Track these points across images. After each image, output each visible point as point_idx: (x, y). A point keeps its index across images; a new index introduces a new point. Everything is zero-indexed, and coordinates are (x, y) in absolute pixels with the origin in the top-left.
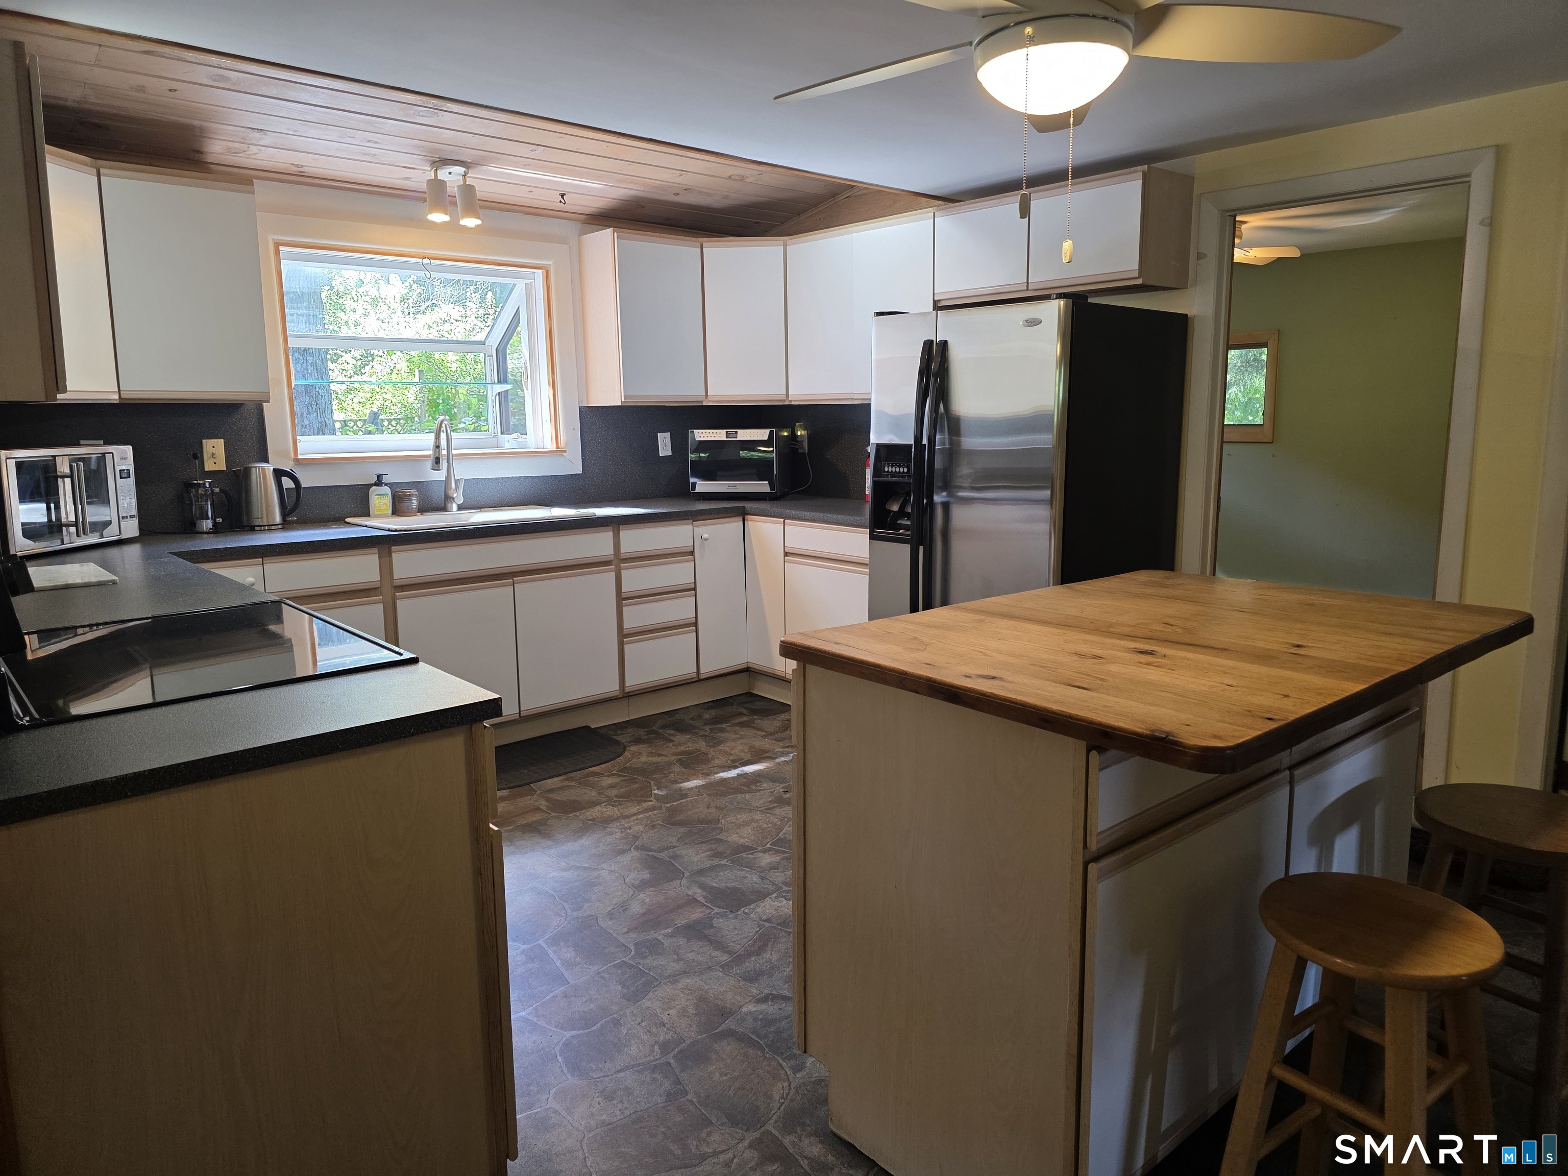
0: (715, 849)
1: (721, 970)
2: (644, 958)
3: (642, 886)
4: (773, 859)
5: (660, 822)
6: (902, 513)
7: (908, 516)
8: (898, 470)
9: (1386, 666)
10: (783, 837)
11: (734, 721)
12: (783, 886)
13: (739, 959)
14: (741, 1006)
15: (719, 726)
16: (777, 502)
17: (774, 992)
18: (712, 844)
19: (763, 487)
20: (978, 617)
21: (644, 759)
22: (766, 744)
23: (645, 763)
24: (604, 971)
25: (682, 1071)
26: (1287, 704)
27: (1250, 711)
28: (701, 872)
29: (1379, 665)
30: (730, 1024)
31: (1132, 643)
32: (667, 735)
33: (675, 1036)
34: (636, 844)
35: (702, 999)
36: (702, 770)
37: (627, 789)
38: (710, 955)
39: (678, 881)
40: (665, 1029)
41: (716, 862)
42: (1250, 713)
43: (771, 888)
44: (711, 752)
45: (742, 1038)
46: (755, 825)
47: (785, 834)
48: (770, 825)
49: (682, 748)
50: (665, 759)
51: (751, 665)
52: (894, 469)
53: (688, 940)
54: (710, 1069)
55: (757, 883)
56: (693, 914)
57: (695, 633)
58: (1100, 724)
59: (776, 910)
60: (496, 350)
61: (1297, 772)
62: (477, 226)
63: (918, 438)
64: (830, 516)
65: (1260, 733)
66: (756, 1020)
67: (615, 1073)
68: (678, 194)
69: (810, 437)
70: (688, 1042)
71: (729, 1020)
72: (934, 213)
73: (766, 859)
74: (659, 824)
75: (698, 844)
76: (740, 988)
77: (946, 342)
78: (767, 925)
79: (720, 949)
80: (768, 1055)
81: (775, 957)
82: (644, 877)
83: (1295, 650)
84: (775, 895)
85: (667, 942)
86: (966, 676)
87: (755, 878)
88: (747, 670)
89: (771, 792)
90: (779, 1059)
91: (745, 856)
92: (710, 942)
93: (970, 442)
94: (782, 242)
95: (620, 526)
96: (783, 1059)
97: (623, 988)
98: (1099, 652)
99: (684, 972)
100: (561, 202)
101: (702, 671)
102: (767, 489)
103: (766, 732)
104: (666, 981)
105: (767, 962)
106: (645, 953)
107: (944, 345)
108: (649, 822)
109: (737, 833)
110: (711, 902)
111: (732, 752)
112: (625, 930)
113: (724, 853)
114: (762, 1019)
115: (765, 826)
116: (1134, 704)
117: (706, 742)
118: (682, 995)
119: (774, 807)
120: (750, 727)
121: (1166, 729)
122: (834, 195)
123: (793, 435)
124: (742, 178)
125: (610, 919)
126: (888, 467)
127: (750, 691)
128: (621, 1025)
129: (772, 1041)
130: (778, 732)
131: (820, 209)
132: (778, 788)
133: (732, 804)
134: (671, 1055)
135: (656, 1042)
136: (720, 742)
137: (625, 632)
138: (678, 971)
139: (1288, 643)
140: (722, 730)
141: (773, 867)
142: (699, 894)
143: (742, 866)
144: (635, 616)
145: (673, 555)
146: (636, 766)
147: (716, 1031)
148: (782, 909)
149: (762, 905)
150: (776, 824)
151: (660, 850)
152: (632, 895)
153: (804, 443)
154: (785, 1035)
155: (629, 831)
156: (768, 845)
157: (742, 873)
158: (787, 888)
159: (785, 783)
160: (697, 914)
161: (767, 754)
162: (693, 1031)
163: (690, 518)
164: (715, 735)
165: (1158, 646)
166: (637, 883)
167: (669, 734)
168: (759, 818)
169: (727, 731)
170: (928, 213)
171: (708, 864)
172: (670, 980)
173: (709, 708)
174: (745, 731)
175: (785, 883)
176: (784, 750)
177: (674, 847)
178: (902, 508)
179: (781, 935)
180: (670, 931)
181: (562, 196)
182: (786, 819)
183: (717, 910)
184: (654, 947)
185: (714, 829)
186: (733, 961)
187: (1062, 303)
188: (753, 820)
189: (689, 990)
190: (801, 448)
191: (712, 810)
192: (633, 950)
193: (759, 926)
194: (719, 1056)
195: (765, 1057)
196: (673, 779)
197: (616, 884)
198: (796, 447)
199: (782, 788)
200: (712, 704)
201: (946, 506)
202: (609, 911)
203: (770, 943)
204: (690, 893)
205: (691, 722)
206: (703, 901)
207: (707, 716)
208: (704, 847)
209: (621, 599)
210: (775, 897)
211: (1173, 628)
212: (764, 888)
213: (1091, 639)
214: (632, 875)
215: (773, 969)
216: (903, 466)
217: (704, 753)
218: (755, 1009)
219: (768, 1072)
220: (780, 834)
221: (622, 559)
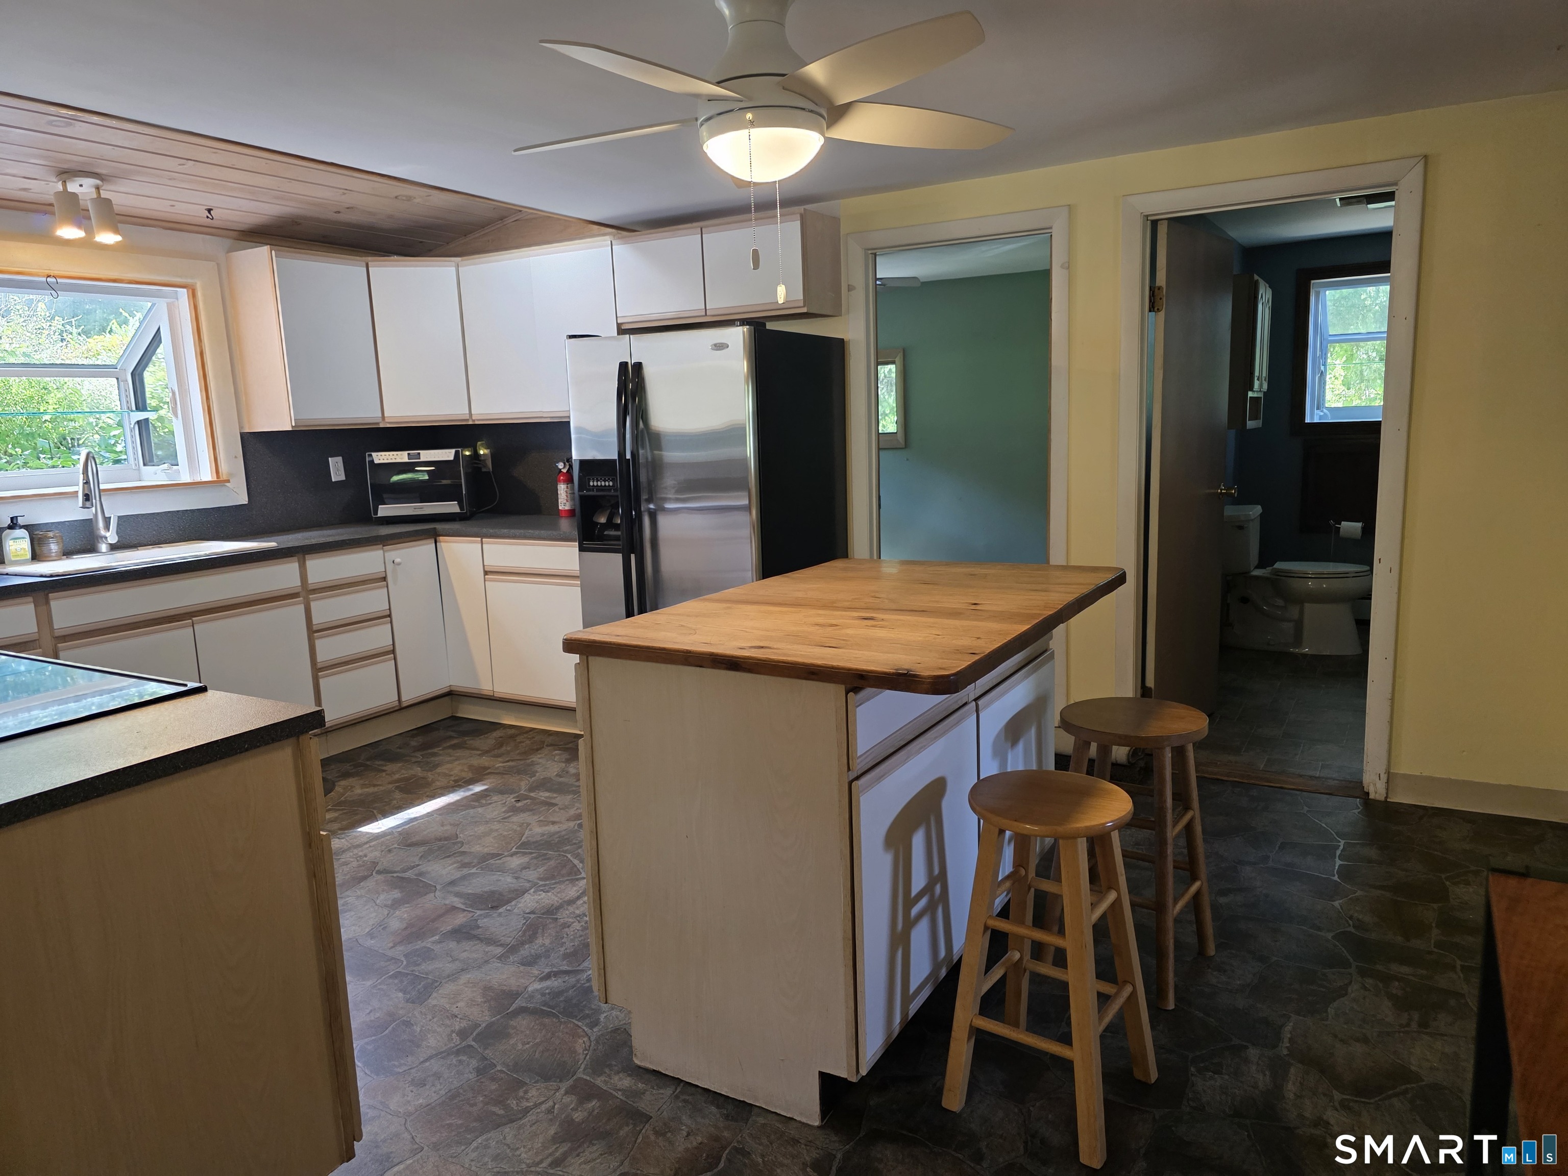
0: (461, 861)
1: (499, 961)
2: (419, 965)
3: (395, 905)
4: (522, 861)
5: (396, 846)
6: (610, 524)
7: (617, 527)
8: (603, 484)
9: (1038, 612)
10: (526, 840)
11: (445, 745)
12: (539, 882)
13: (513, 949)
14: (526, 987)
15: (430, 751)
16: (467, 522)
17: (554, 970)
18: (457, 857)
19: (452, 507)
20: (725, 605)
21: (359, 791)
22: (485, 761)
23: (361, 795)
24: (380, 984)
25: (485, 1049)
26: (981, 643)
27: (958, 650)
28: (453, 883)
29: (1034, 612)
30: (519, 1003)
31: (855, 613)
32: (376, 766)
33: (470, 1023)
34: (376, 869)
35: (487, 989)
36: (425, 793)
37: (349, 821)
38: (484, 951)
39: (432, 895)
40: (458, 1020)
41: (465, 871)
42: (958, 651)
43: (528, 885)
44: (430, 776)
45: (534, 1012)
46: (495, 834)
47: (527, 838)
48: (510, 832)
49: (397, 776)
50: (382, 788)
51: (453, 689)
52: (599, 483)
53: (458, 942)
54: (512, 1042)
55: (512, 884)
56: (456, 920)
57: (393, 661)
58: (857, 670)
59: (537, 902)
60: (132, 374)
61: (980, 702)
62: (117, 243)
63: (621, 454)
64: (532, 532)
65: (970, 663)
66: (543, 995)
67: (420, 1064)
68: (339, 212)
69: (493, 456)
70: (484, 1025)
71: (518, 1000)
72: (611, 242)
73: (516, 862)
74: (395, 848)
75: (441, 859)
76: (522, 972)
77: (640, 364)
78: (532, 916)
79: (492, 945)
80: (563, 1020)
81: (547, 942)
82: (396, 896)
83: (973, 607)
84: (532, 890)
85: (437, 948)
86: (740, 648)
87: (509, 879)
88: (451, 694)
89: (503, 804)
90: (574, 1021)
91: (493, 862)
92: (479, 939)
93: (671, 455)
94: (453, 264)
95: (306, 556)
96: (578, 1020)
97: (404, 994)
98: (834, 622)
99: (463, 970)
100: (208, 217)
101: (404, 699)
102: (456, 509)
103: (481, 751)
104: (445, 980)
105: (541, 946)
106: (417, 961)
107: (638, 366)
108: (384, 847)
109: (479, 844)
110: (471, 906)
111: (452, 773)
112: (391, 945)
113: (472, 863)
114: (549, 994)
115: (506, 833)
116: (876, 654)
117: (421, 768)
118: (467, 989)
119: (509, 816)
120: (464, 748)
121: (906, 667)
122: (502, 219)
123: (476, 455)
124: (409, 199)
125: (371, 939)
126: (593, 482)
127: (454, 715)
128: (412, 1025)
129: (564, 1008)
130: (494, 750)
131: (487, 231)
132: (509, 799)
133: (467, 819)
134: (471, 1038)
135: (453, 1032)
136: (437, 766)
137: (319, 665)
138: (456, 970)
139: (967, 603)
140: (435, 755)
141: (525, 867)
142: (457, 902)
143: (492, 871)
144: (328, 649)
145: (364, 582)
146: (351, 799)
147: (509, 1011)
148: (543, 901)
149: (523, 900)
150: (516, 830)
151: (404, 871)
152: (388, 915)
153: (487, 462)
154: (574, 1001)
155: (365, 859)
156: (514, 850)
157: (495, 878)
158: (543, 883)
159: (515, 793)
160: (460, 919)
161: (489, 771)
162: (486, 1016)
163: (379, 543)
164: (429, 760)
165: (876, 613)
166: (389, 902)
167: (378, 765)
168: (497, 828)
169: (440, 755)
170: (605, 241)
171: (458, 874)
172: (450, 978)
173: (413, 736)
174: (459, 753)
175: (541, 879)
176: (505, 764)
177: (418, 865)
178: (610, 519)
179: (548, 922)
180: (437, 938)
181: (209, 211)
182: (525, 825)
183: (479, 912)
184: (427, 955)
185: (454, 844)
186: (507, 952)
187: (745, 329)
188: (491, 831)
189: (472, 983)
190: (485, 467)
191: (448, 827)
192: (405, 961)
193: (525, 918)
194: (517, 1030)
195: (561, 1022)
196: (397, 806)
197: (366, 907)
198: (480, 466)
199: (513, 798)
200: (415, 732)
201: (653, 516)
202: (368, 932)
203: (540, 931)
204: (447, 902)
205: (398, 750)
206: (463, 907)
207: (414, 743)
208: (449, 861)
209: (313, 632)
210: (534, 892)
211: (880, 600)
212: (520, 886)
213: (823, 613)
214: (382, 897)
215: (549, 951)
216: (608, 480)
217: (421, 778)
218: (541, 986)
219: (567, 1033)
220: (523, 839)
221: (311, 590)
